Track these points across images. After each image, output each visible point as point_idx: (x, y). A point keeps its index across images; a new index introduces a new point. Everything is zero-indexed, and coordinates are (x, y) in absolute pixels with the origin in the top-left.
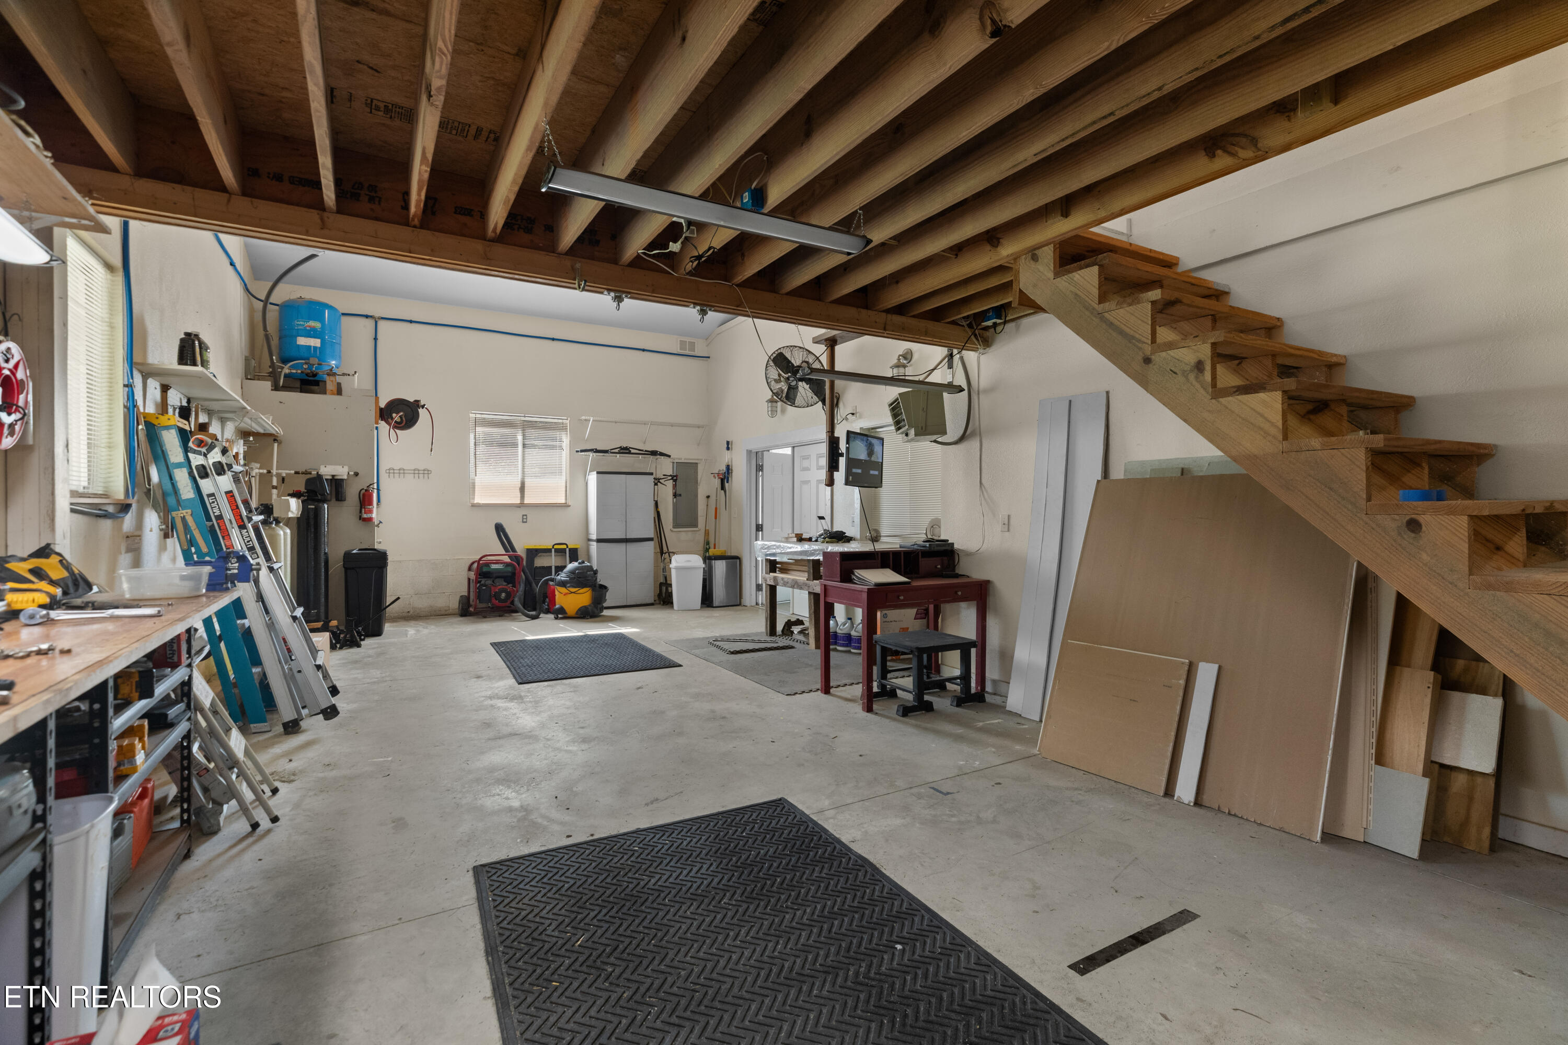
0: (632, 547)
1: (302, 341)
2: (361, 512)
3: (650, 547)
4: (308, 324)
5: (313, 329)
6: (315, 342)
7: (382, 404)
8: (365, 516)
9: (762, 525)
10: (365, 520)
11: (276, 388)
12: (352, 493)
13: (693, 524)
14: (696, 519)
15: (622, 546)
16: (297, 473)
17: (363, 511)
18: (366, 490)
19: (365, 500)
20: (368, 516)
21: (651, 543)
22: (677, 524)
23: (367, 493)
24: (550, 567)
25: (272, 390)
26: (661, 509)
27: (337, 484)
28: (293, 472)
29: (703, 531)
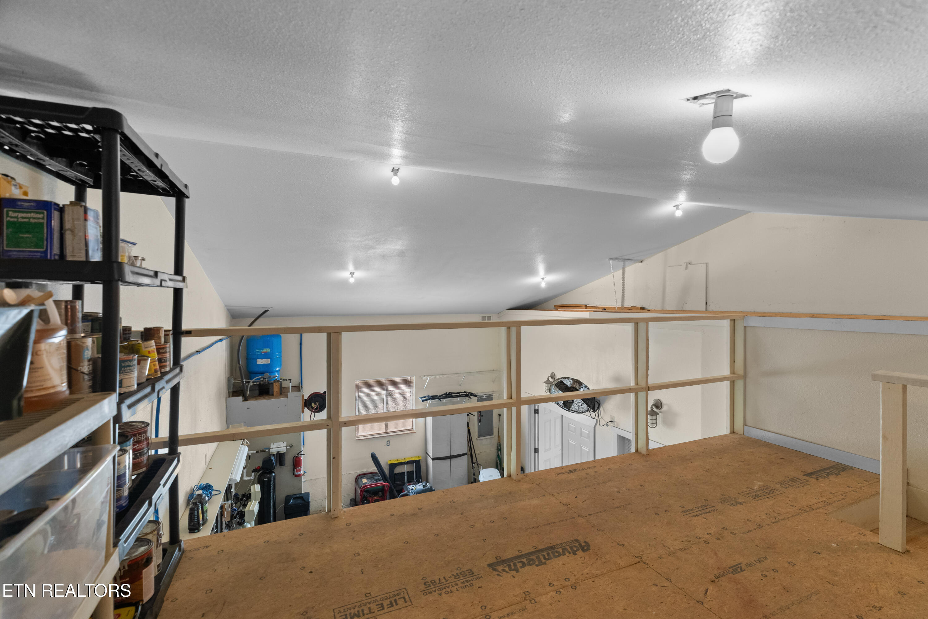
0: (454, 461)
1: (260, 362)
2: (294, 470)
3: (465, 459)
4: (263, 351)
5: (266, 353)
6: (267, 361)
7: (306, 397)
8: (296, 474)
9: (538, 449)
10: (296, 476)
11: (245, 399)
12: (289, 461)
13: (491, 433)
14: (492, 429)
15: (448, 461)
16: (257, 452)
17: (295, 471)
18: (297, 457)
19: (297, 463)
20: (299, 473)
21: (466, 457)
22: (480, 435)
23: (297, 459)
24: (404, 473)
25: (243, 401)
26: (470, 427)
27: (280, 456)
28: (255, 452)
29: (497, 437)
